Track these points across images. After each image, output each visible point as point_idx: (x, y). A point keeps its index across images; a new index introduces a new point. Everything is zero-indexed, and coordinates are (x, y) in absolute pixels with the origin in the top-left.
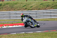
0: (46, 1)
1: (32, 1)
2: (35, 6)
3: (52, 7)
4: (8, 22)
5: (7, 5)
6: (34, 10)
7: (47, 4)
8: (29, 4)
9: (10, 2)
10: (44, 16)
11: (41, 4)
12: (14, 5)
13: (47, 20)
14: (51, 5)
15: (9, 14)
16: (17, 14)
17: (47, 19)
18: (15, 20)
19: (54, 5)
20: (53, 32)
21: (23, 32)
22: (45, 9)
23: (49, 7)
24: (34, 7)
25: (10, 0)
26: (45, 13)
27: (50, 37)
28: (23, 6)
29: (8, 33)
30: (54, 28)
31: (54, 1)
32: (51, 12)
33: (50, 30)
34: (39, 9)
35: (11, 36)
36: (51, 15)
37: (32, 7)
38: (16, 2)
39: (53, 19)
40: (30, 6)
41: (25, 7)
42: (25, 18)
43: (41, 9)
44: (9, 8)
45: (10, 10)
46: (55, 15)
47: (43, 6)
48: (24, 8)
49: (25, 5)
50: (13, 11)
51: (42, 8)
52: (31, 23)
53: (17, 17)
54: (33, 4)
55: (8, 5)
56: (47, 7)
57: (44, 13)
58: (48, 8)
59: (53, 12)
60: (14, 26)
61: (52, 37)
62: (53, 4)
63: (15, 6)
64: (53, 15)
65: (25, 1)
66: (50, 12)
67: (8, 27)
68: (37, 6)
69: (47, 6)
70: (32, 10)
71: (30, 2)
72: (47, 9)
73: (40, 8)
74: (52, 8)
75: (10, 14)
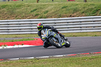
0: (71, 2)
1: (47, 2)
2: (53, 11)
3: (83, 12)
4: (4, 40)
5: (2, 10)
6: (51, 17)
7: (75, 7)
8: (42, 7)
9: (9, 4)
10: (68, 28)
11: (63, 8)
12: (15, 9)
13: (74, 36)
14: (80, 9)
15: (6, 24)
16: (20, 24)
17: (74, 34)
18: (17, 36)
19: (87, 10)
20: (84, 57)
21: (32, 57)
22: (70, 16)
23: (78, 13)
24: (51, 12)
25: (9, 1)
26: (70, 22)
27: (80, 66)
28: (32, 11)
29: (5, 59)
30: (86, 50)
31: (86, 1)
32: (81, 22)
33: (79, 52)
34: (60, 16)
35: (10, 63)
36: (81, 27)
37: (47, 12)
38: (18, 3)
39: (85, 34)
40: (44, 10)
41: (35, 13)
42: (45, 31)
43: (63, 17)
44: (6, 14)
45: (8, 18)
46: (89, 27)
47: (67, 10)
48: (32, 13)
49: (34, 8)
50: (14, 19)
51: (64, 15)
52: (55, 40)
53: (20, 29)
54: (50, 8)
55: (5, 9)
56: (75, 12)
57: (68, 23)
58: (75, 14)
59: (84, 22)
60: (16, 46)
61: (84, 65)
62: (84, 8)
63: (18, 10)
64: (84, 27)
65: (35, 2)
66: (79, 20)
67: (5, 47)
68: (55, 10)
69: (75, 10)
70: (47, 17)
71: (43, 4)
72: (73, 16)
73: (62, 14)
74: (83, 14)
75: (8, 25)
